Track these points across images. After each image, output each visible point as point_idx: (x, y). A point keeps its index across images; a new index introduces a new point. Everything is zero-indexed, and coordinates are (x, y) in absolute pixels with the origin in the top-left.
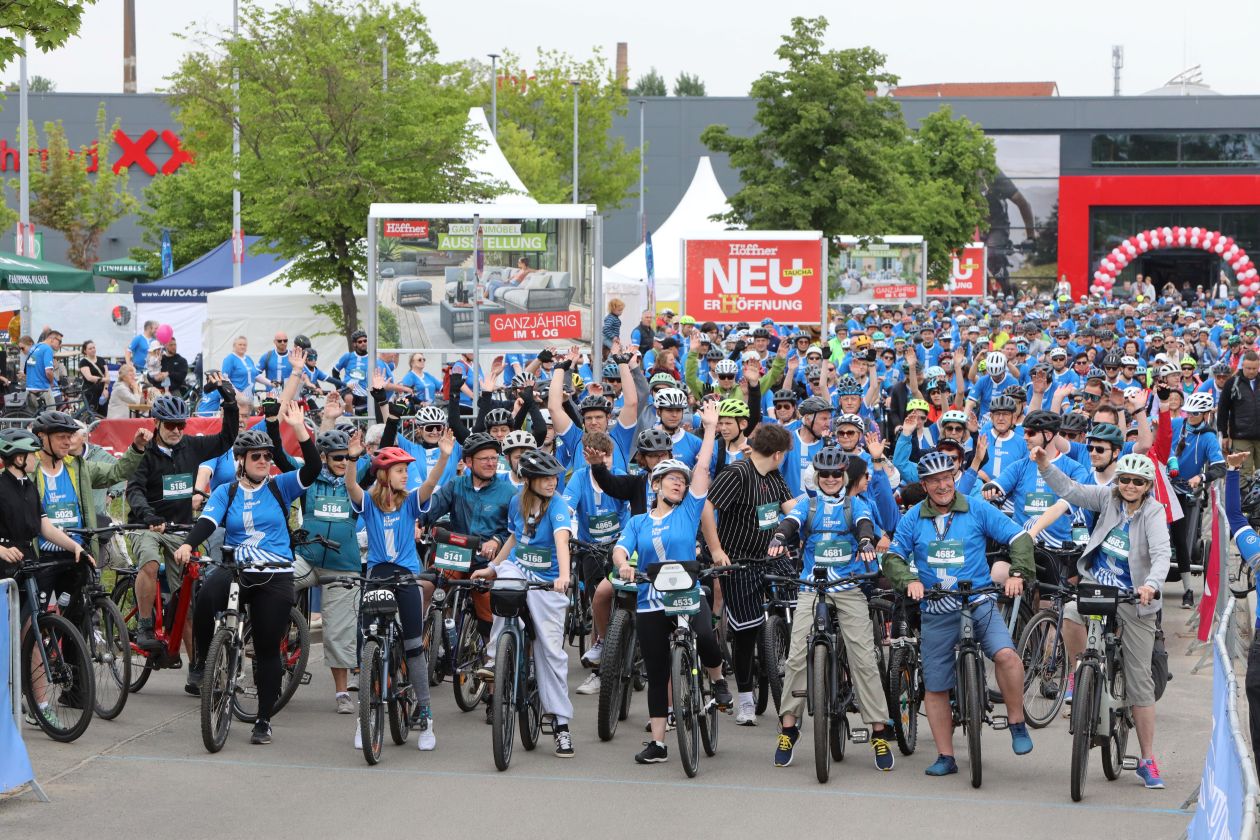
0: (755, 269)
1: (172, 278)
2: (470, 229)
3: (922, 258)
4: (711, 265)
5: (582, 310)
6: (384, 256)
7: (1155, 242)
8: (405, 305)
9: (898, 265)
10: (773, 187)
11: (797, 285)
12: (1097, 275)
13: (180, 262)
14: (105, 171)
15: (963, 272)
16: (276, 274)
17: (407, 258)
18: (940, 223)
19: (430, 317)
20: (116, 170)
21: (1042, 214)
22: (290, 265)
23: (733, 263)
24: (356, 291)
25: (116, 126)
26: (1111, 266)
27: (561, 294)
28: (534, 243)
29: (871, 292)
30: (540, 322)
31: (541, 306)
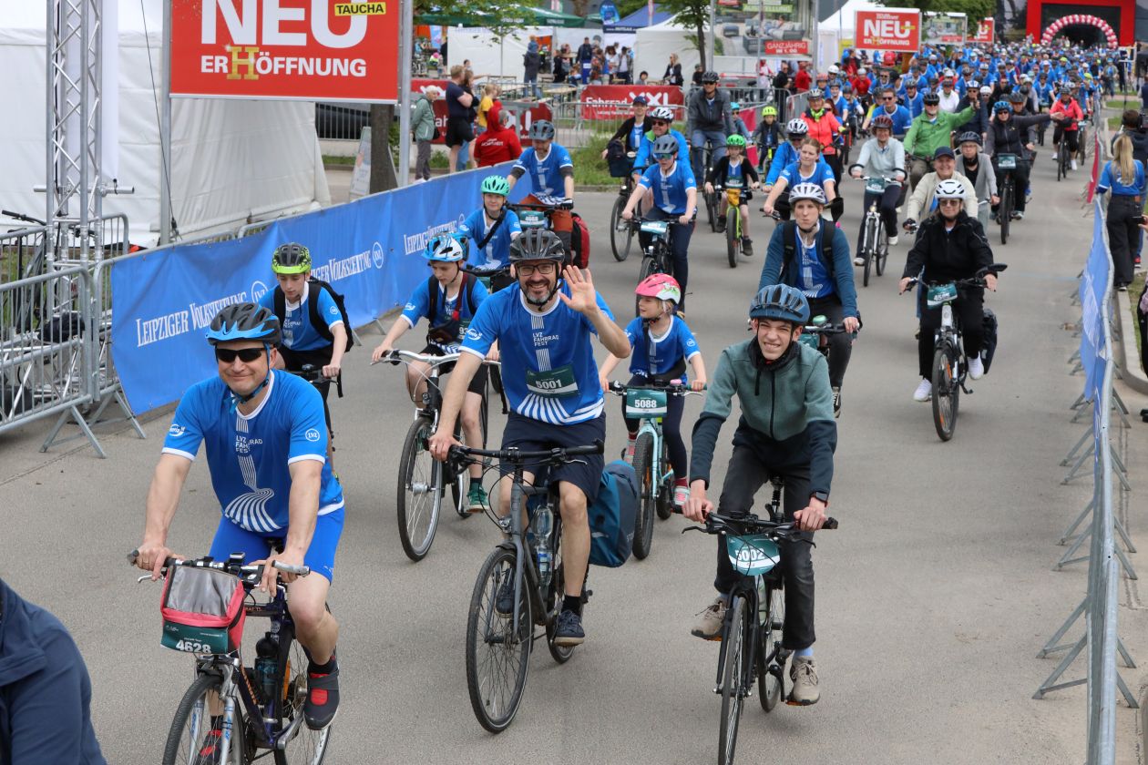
0: (888, 25)
3: (965, 24)
4: (868, 23)
5: (808, 41)
6: (718, 13)
7: (1071, 21)
8: (727, 36)
9: (953, 27)
11: (907, 33)
12: (1044, 35)
15: (983, 31)
16: (668, 21)
17: (728, 14)
18: (973, 7)
19: (738, 42)
21: (1020, 6)
22: (674, 17)
23: (878, 22)
24: (704, 30)
26: (1051, 31)
27: (799, 33)
28: (787, 9)
29: (941, 38)
30: (789, 45)
31: (790, 38)
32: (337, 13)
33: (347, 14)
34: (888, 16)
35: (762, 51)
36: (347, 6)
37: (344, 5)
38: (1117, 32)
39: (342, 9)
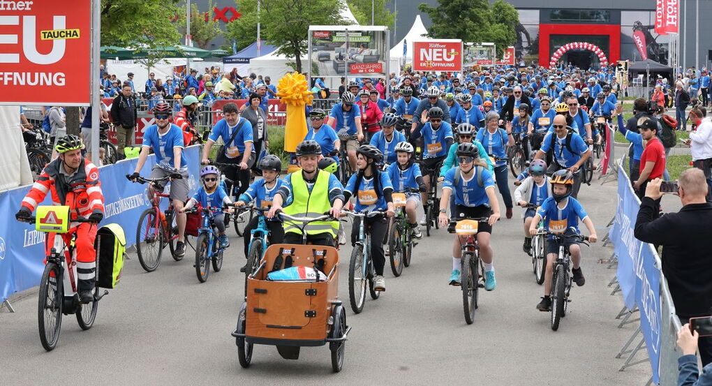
0: (438, 52)
1: (236, 56)
2: (344, 34)
3: (494, 51)
4: (423, 51)
5: (383, 63)
6: (314, 44)
7: (572, 47)
8: (321, 61)
9: (485, 53)
10: (443, 25)
11: (453, 58)
12: (552, 58)
13: (238, 50)
14: (210, 21)
15: (507, 56)
16: (274, 52)
17: (322, 44)
18: (500, 38)
19: (329, 65)
20: (215, 20)
21: (533, 36)
22: (278, 49)
23: (430, 50)
24: (301, 58)
25: (215, 5)
26: (557, 55)
27: (375, 57)
28: (366, 39)
29: (476, 62)
30: (368, 67)
31: (368, 61)
32: (43, 38)
33: (50, 38)
34: (438, 45)
35: (348, 71)
36: (50, 33)
37: (48, 31)
38: (607, 54)
39: (47, 35)
